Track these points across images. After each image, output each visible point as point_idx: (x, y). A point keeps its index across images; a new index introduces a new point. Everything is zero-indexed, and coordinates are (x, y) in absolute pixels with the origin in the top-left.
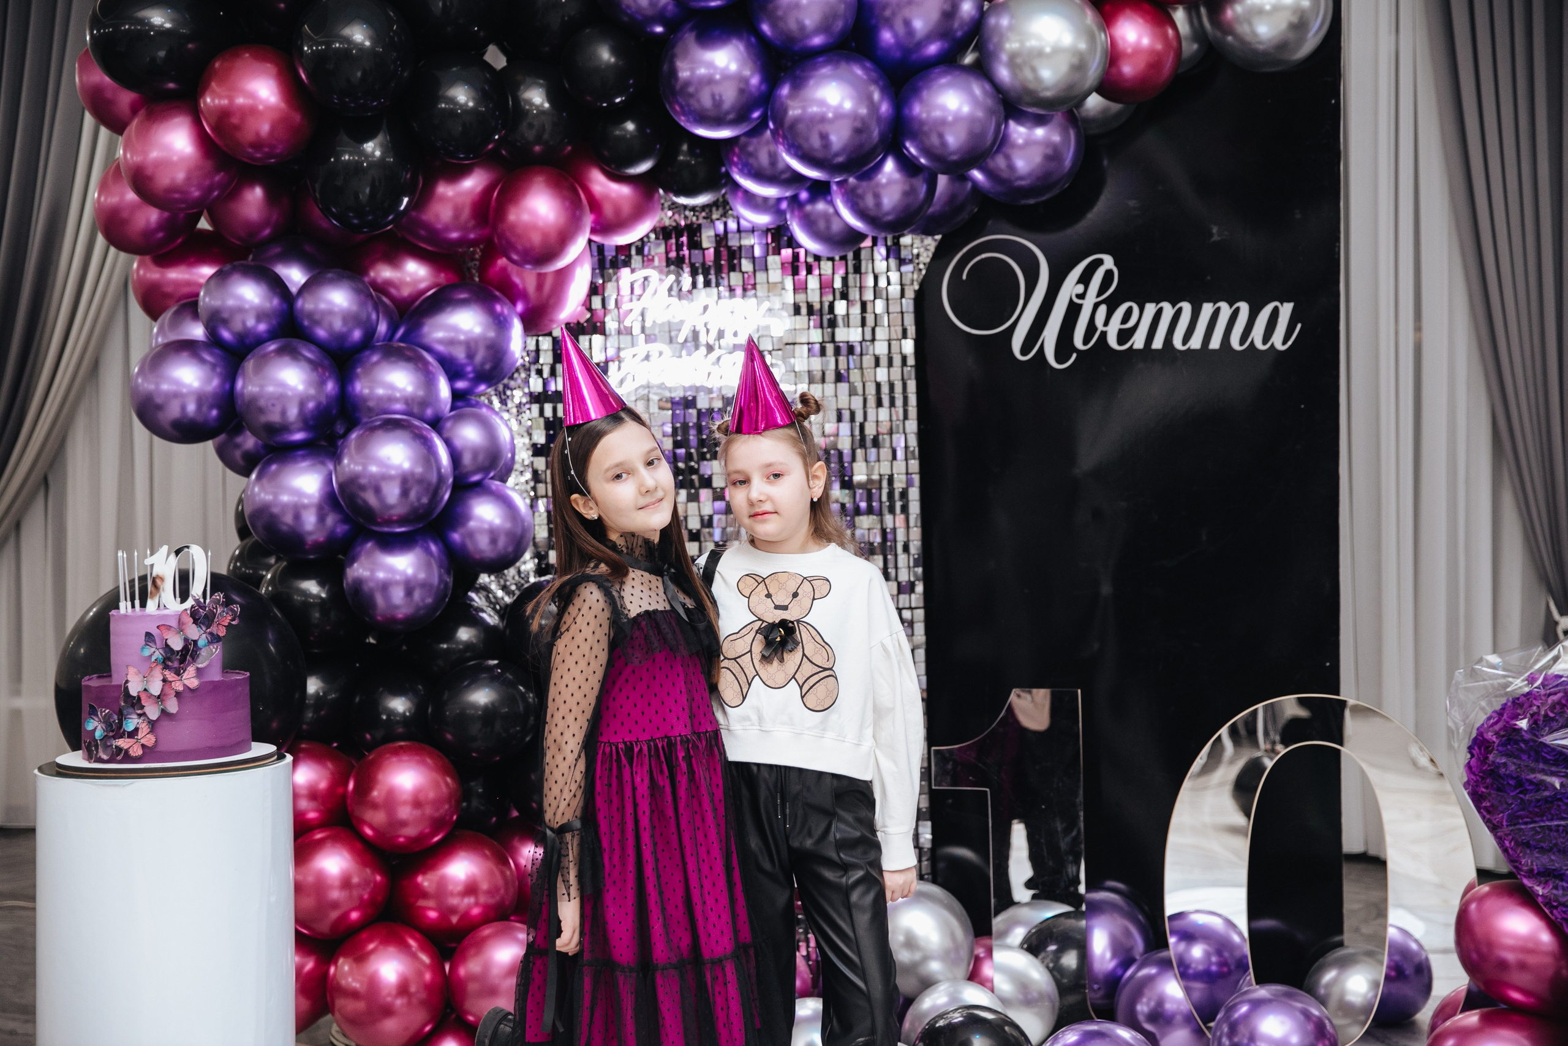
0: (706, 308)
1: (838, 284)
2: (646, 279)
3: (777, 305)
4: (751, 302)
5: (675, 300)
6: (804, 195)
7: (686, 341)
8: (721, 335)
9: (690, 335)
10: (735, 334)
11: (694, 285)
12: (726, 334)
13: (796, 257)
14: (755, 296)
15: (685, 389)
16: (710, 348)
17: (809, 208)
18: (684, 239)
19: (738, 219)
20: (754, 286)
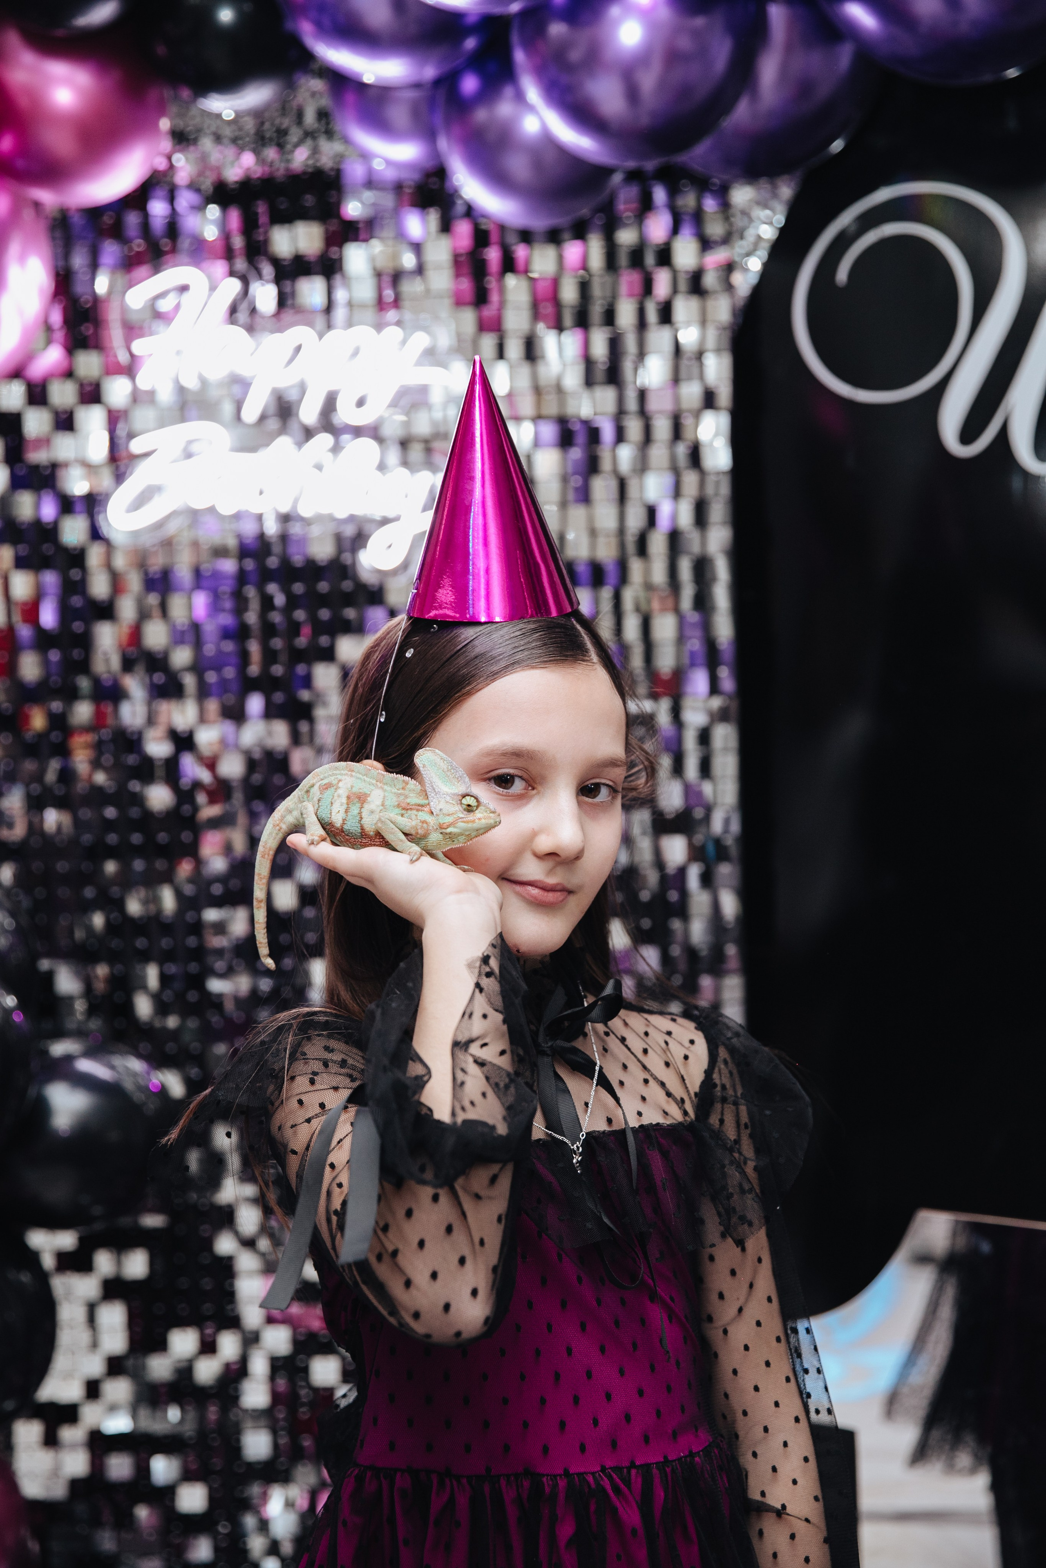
0: (298, 349)
1: (569, 293)
2: (184, 288)
3: (445, 339)
4: (393, 333)
5: (239, 332)
6: (470, 84)
7: (263, 418)
8: (330, 405)
9: (272, 410)
10: (361, 403)
11: (283, 301)
12: (340, 404)
13: (481, 238)
14: (399, 323)
15: (260, 518)
16: (308, 433)
17: (481, 115)
18: (261, 208)
19: (365, 156)
20: (396, 303)
